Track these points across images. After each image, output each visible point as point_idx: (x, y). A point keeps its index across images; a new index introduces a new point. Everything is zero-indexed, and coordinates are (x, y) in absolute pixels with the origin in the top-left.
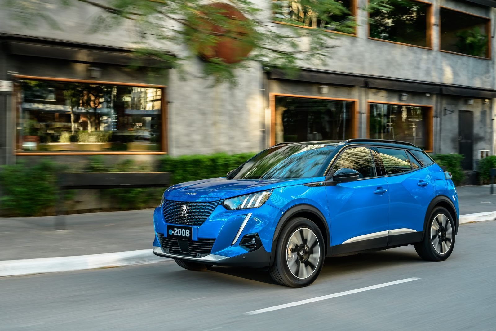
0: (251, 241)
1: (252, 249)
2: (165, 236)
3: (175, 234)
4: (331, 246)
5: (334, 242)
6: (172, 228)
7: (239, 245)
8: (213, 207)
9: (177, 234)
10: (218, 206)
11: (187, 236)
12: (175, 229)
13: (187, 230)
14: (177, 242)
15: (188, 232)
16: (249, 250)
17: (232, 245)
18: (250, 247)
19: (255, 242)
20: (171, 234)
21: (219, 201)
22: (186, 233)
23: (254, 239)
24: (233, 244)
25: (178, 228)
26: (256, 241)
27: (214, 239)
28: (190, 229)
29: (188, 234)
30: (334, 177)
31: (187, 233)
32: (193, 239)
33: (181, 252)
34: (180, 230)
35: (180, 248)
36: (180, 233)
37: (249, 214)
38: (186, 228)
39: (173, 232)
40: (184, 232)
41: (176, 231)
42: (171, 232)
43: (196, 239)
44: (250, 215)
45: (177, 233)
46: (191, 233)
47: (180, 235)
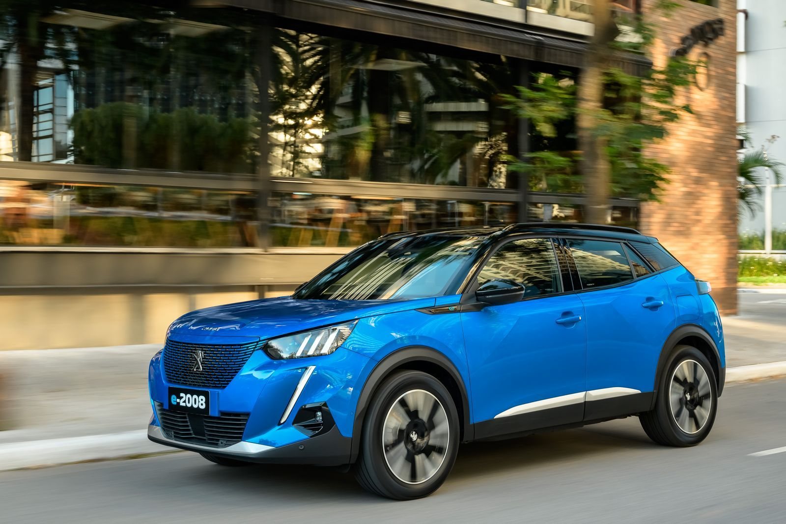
0: (315, 416)
1: (317, 432)
2: (166, 407)
3: (182, 404)
4: (471, 422)
5: (477, 416)
6: (177, 392)
7: (293, 424)
8: (247, 355)
9: (184, 404)
10: (255, 352)
11: (201, 407)
12: (182, 395)
13: (202, 397)
14: (185, 418)
15: (202, 400)
16: (311, 433)
17: (279, 424)
18: (313, 427)
19: (322, 420)
20: (175, 403)
21: (257, 342)
22: (199, 402)
23: (319, 414)
24: (282, 422)
25: (186, 392)
26: (322, 416)
27: (248, 414)
28: (206, 394)
29: (202, 404)
30: (477, 295)
31: (201, 402)
32: (211, 413)
33: (194, 436)
34: (189, 396)
35: (192, 428)
36: (189, 403)
37: (310, 367)
38: (199, 393)
39: (178, 400)
40: (195, 399)
41: (182, 397)
42: (174, 400)
43: (217, 414)
44: (312, 369)
45: (185, 402)
46: (207, 402)
47: (189, 405)
